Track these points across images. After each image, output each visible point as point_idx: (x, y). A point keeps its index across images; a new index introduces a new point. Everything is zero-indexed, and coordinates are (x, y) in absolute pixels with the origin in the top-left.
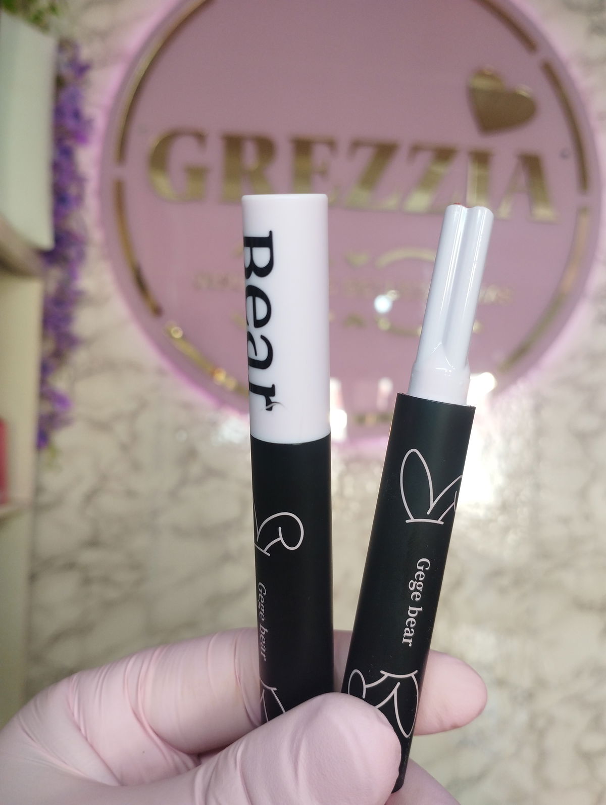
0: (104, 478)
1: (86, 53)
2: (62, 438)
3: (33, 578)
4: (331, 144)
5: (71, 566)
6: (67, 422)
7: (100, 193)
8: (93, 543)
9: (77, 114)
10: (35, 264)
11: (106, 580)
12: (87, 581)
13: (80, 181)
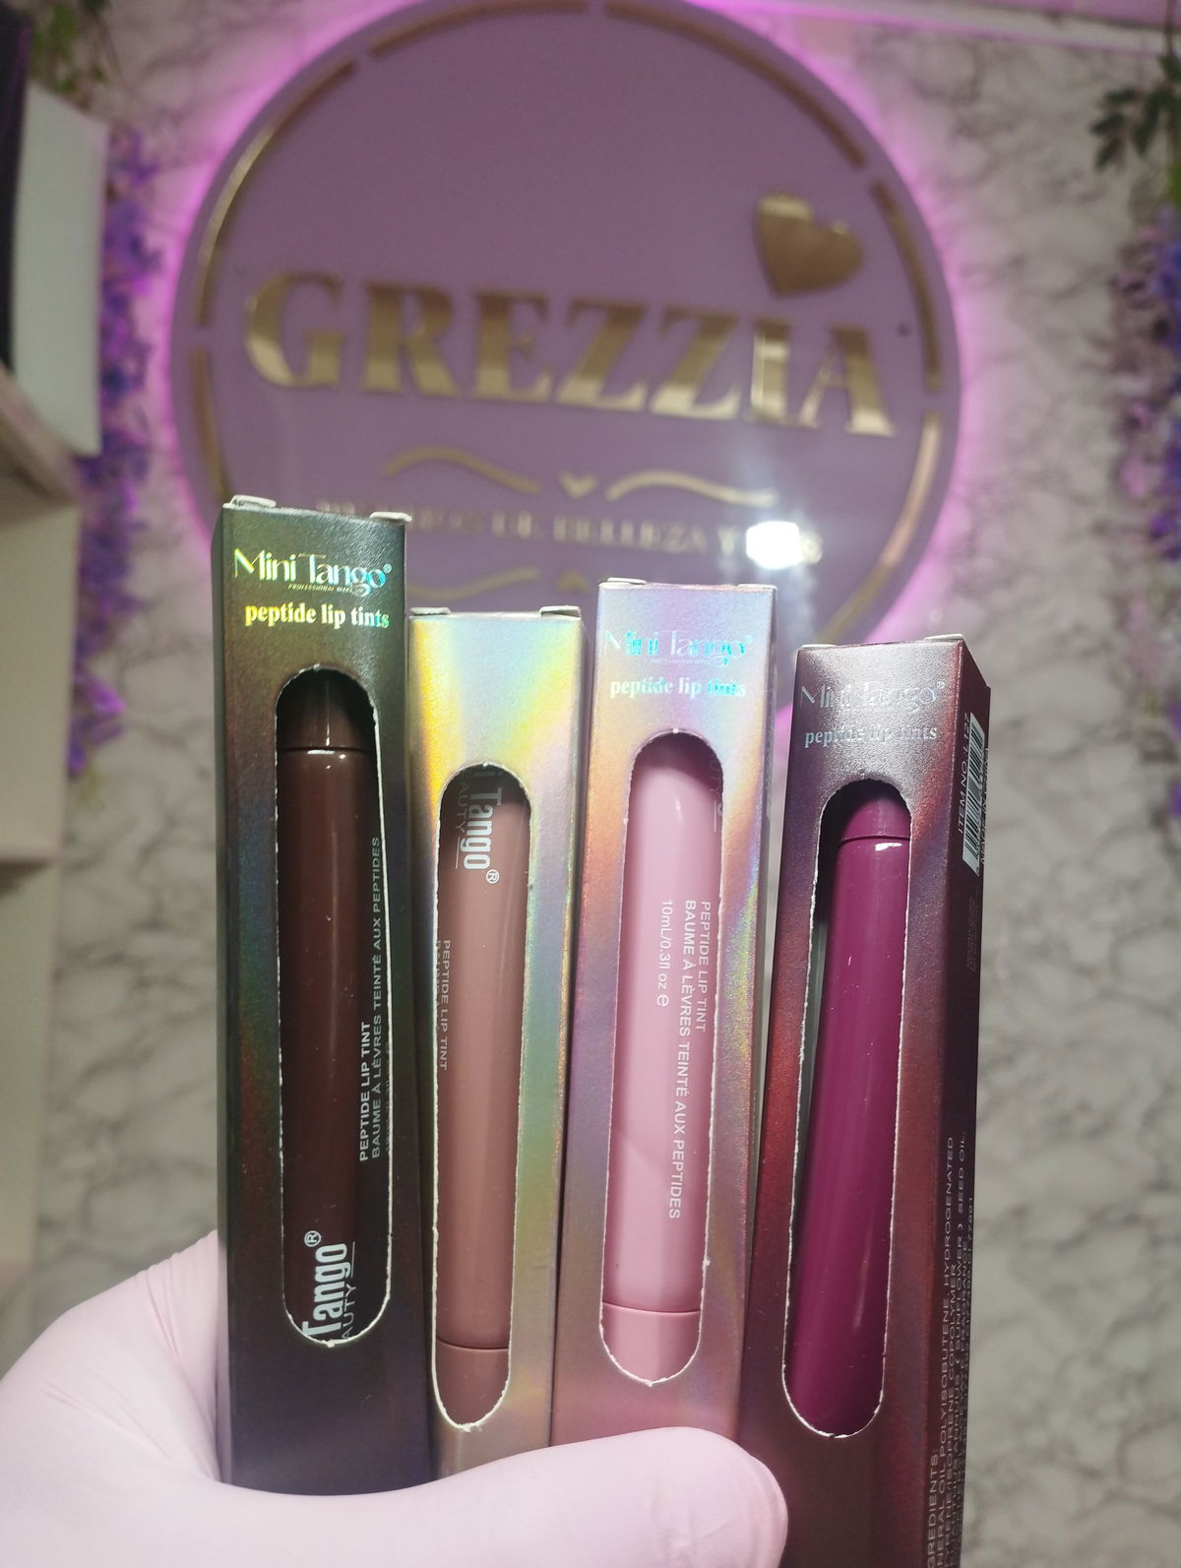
0: (171, 821)
1: (151, 145)
2: (106, 759)
3: (58, 976)
4: (540, 304)
5: (117, 959)
6: (115, 733)
7: (172, 372)
8: (154, 924)
9: (136, 245)
10: (69, 480)
11: (173, 982)
12: (143, 984)
13: (141, 352)
